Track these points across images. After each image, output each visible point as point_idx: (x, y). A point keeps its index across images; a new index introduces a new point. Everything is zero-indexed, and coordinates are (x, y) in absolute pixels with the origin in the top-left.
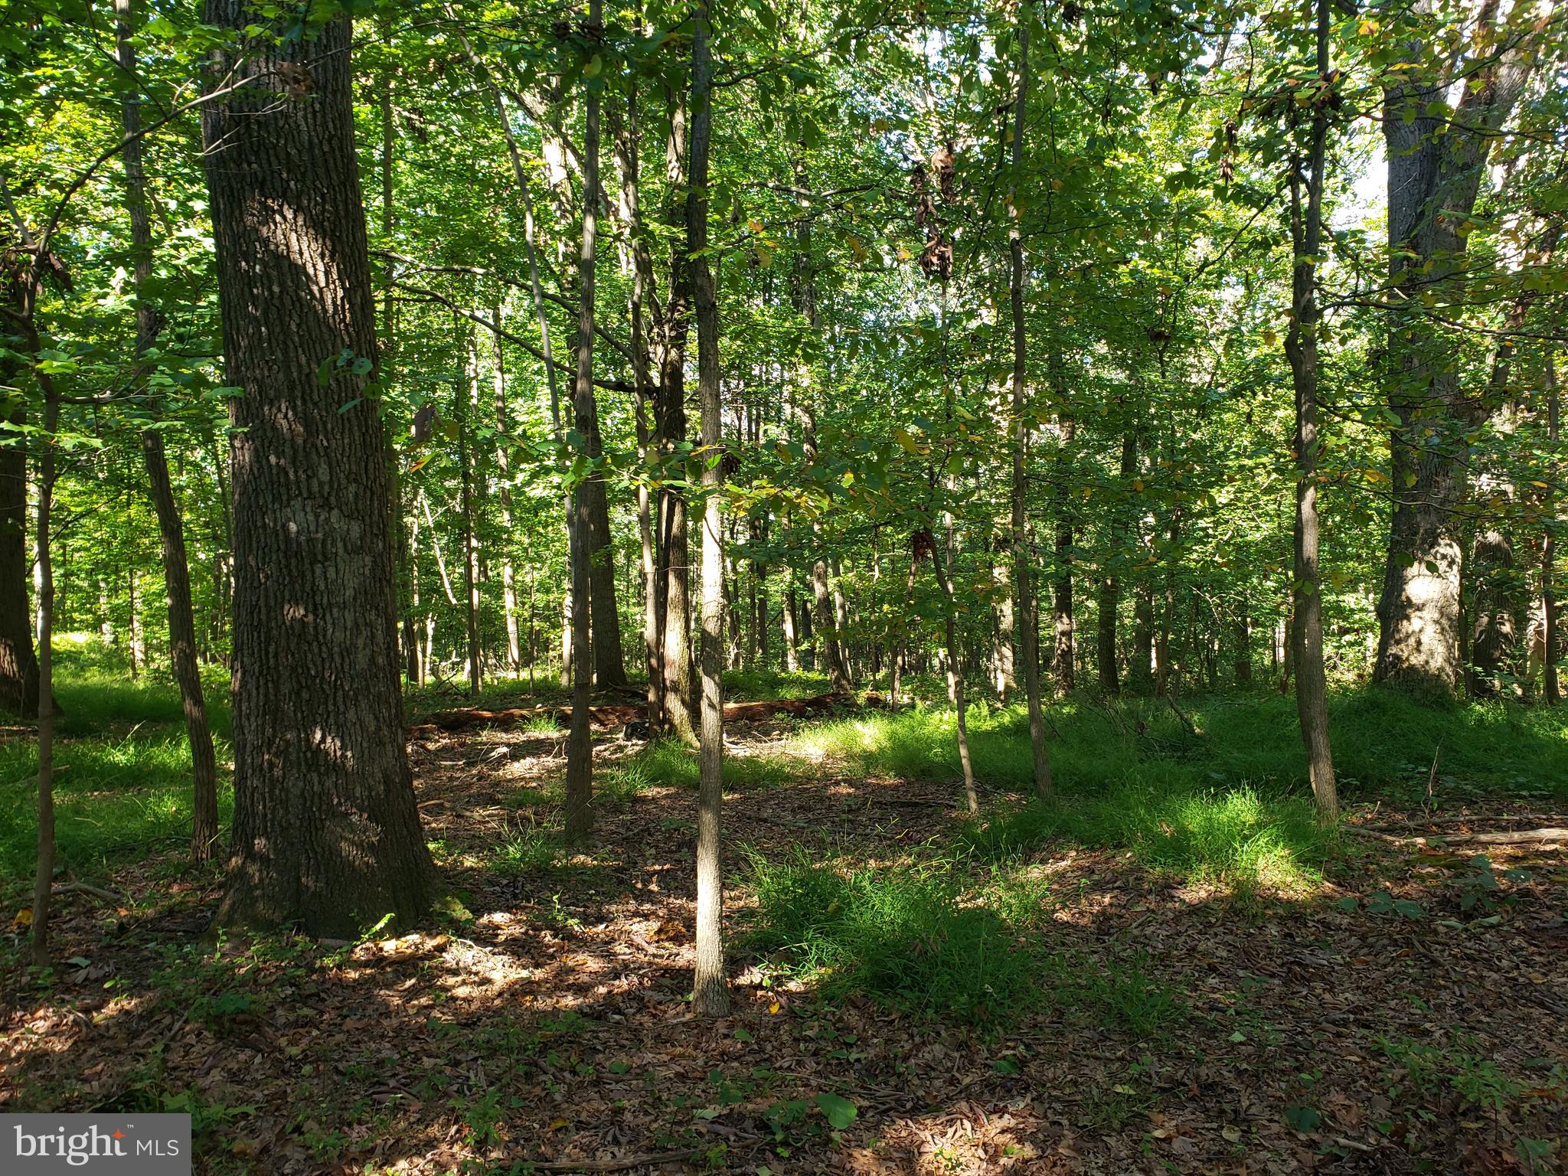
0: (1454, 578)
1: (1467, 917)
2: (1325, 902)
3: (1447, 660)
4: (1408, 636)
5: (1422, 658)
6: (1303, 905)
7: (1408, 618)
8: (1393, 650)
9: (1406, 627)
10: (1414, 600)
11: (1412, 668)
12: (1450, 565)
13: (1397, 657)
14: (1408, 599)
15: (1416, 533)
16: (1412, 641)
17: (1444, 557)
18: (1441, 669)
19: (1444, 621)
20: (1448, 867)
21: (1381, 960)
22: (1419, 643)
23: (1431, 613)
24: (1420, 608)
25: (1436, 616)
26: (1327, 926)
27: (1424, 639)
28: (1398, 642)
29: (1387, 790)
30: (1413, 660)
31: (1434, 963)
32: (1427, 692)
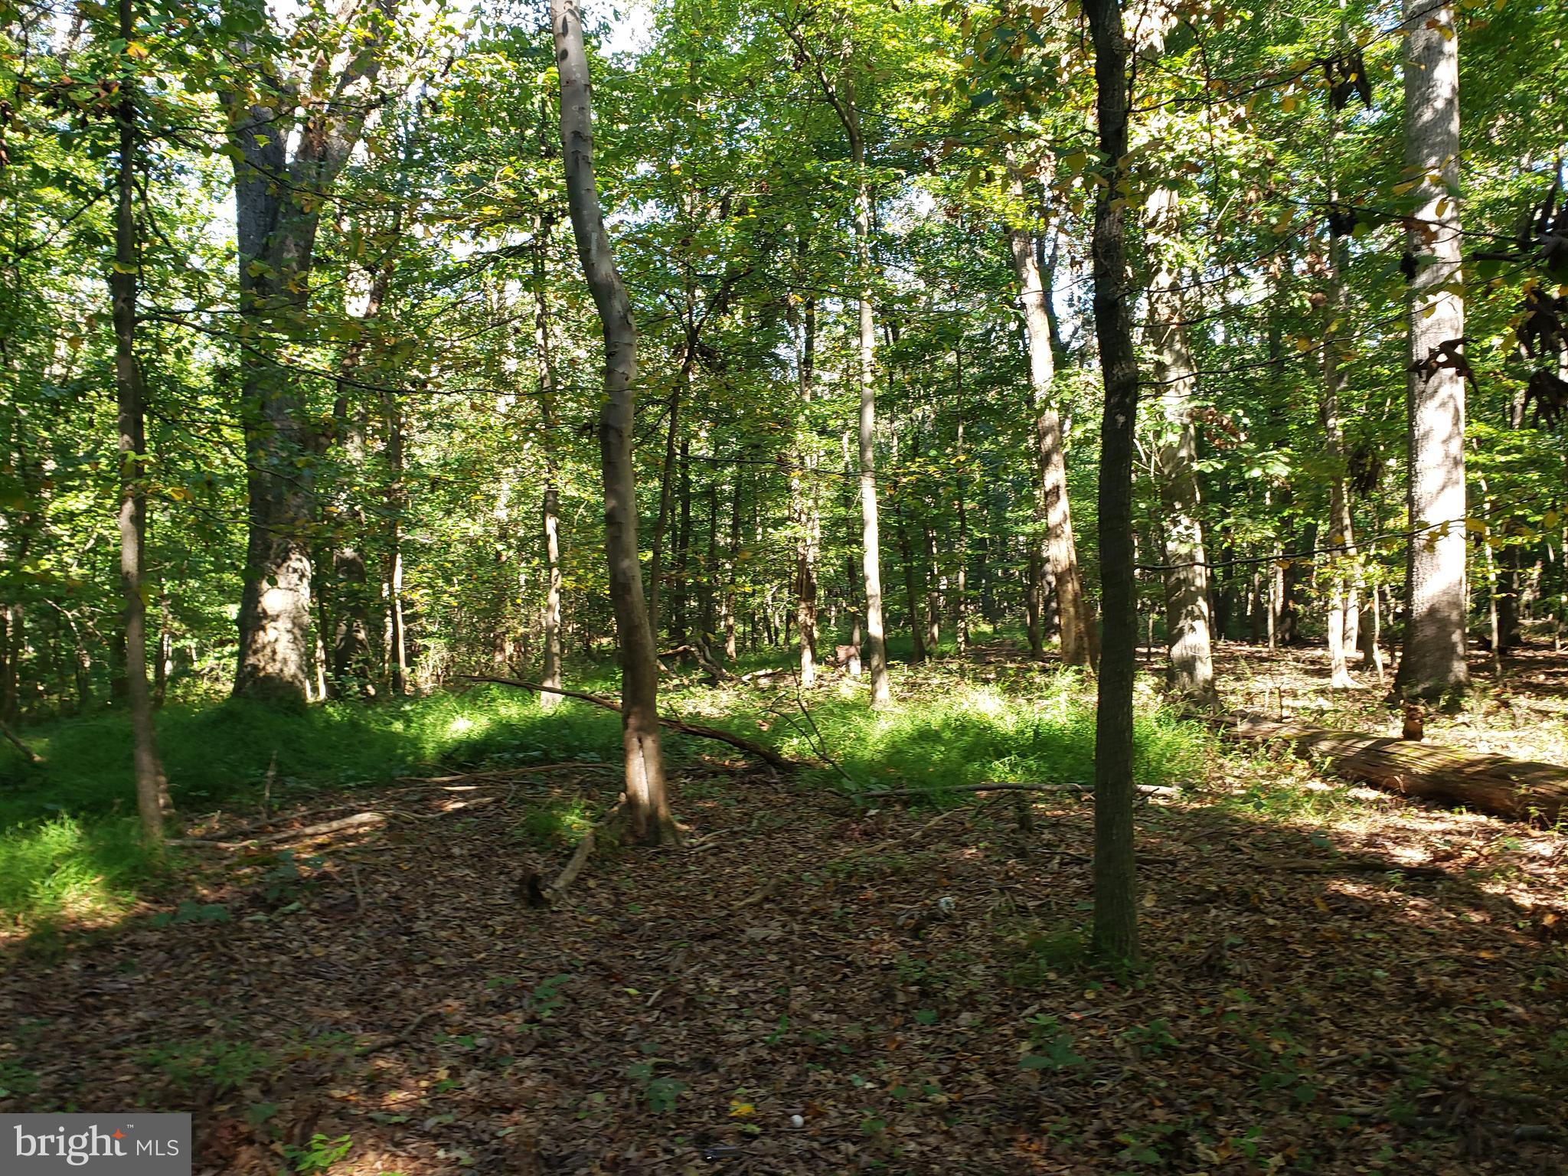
0: (305, 589)
1: (272, 908)
2: (135, 923)
3: (300, 668)
4: (264, 647)
5: (278, 665)
6: (112, 931)
7: (263, 629)
8: (251, 660)
9: (262, 638)
10: (270, 612)
11: (268, 677)
12: (302, 576)
13: (255, 667)
14: (264, 611)
15: (270, 548)
16: (268, 650)
17: (295, 571)
18: (295, 676)
19: (296, 631)
20: (262, 865)
21: (183, 970)
22: (274, 652)
23: (284, 624)
24: (275, 618)
25: (289, 626)
26: (134, 946)
27: (279, 648)
28: (255, 652)
29: (235, 798)
30: (269, 669)
31: (233, 960)
32: (281, 699)
